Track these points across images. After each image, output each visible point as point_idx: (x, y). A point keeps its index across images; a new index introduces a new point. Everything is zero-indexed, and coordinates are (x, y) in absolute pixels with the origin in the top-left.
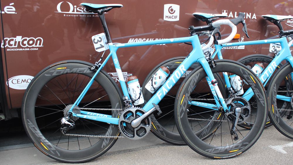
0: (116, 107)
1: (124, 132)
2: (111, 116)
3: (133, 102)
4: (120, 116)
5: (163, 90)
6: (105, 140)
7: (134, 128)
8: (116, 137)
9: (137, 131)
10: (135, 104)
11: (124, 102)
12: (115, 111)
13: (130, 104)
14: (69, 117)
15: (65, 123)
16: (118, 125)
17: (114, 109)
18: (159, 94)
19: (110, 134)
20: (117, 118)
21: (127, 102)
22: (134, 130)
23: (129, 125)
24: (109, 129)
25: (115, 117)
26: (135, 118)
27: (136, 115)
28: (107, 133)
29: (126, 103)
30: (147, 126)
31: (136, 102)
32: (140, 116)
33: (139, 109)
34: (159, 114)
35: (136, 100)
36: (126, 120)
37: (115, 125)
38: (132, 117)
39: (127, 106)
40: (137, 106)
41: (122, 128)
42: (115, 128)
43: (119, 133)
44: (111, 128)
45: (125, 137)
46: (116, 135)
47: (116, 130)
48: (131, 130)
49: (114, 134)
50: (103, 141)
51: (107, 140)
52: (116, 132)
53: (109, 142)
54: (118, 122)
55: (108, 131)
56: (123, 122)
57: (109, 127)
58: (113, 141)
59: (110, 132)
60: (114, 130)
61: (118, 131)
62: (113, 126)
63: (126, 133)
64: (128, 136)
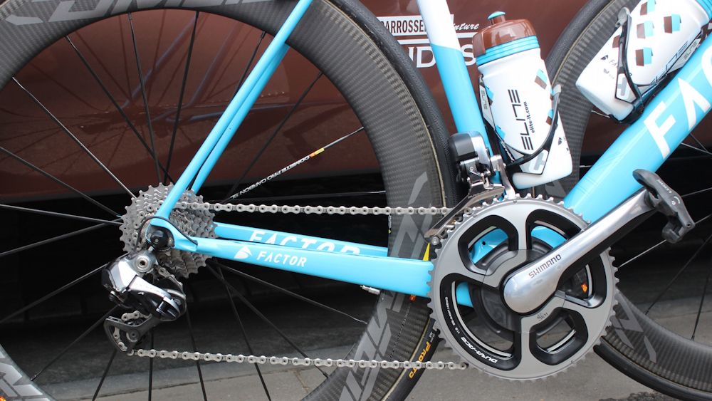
0: (413, 199)
1: (464, 339)
2: (385, 250)
3: (513, 167)
4: (439, 246)
5: (681, 96)
6: (351, 382)
7: (517, 317)
8: (413, 365)
9: (536, 329)
10: (521, 180)
11: (465, 172)
12: (407, 223)
13: (491, 178)
14: (153, 252)
15: (133, 287)
16: (429, 300)
17: (406, 206)
18: (660, 122)
19: (377, 347)
20: (421, 257)
21: (481, 167)
22: (518, 325)
23: (489, 301)
24: (373, 321)
25: (406, 254)
26: (522, 256)
27: (530, 241)
28: (364, 344)
29: (471, 171)
30: (594, 302)
31: (530, 166)
32: (554, 246)
33: (548, 206)
34: (681, 232)
35: (527, 158)
36: (475, 273)
37: (407, 296)
38: (510, 254)
39: (480, 189)
40: (541, 191)
41: (450, 315)
42: (406, 316)
43: (429, 342)
44: (386, 318)
45: (467, 365)
46: (414, 356)
47: (414, 329)
48: (503, 324)
49: (400, 348)
50: (342, 389)
51: (363, 383)
52: (412, 335)
53: (372, 395)
54: (427, 283)
55: (369, 334)
56: (453, 284)
57: (375, 310)
58: (395, 385)
59: (382, 338)
60: (403, 325)
61: (423, 335)
62: (393, 305)
63: (470, 346)
64: (483, 356)
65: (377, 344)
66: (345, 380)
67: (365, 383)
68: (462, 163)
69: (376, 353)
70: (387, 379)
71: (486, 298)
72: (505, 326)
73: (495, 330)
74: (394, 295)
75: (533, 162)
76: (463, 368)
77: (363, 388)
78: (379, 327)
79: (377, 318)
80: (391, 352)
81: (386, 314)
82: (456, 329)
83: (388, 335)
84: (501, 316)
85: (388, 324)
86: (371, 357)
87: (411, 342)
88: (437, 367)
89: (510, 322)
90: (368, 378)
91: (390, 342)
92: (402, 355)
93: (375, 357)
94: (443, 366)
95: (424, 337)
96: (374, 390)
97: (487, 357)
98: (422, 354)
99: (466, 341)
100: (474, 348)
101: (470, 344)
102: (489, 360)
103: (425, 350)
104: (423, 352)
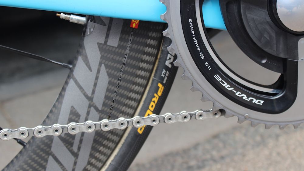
8: (147, 122)
19: (90, 99)
37: (127, 22)
41: (197, 46)
42: (127, 51)
43: (162, 83)
46: (142, 103)
49: (122, 96)
50: (46, 161)
51: (75, 149)
53: (89, 163)
55: (76, 82)
58: (120, 146)
59: (95, 85)
60: (124, 64)
61: (153, 75)
62: (107, 36)
63: (226, 86)
64: (245, 98)
65: (90, 95)
66: (50, 147)
67: (79, 148)
69: (90, 106)
70: (108, 139)
71: (248, 15)
72: (275, 54)
74: (107, 22)
76: (217, 117)
77: (76, 155)
78: (91, 71)
79: (86, 57)
80: (110, 103)
81: (99, 52)
82: (207, 64)
83: (104, 80)
84: (269, 39)
85: (103, 65)
86: (83, 113)
87: (137, 87)
88: (180, 120)
89: (281, 46)
90: (81, 141)
91: (108, 90)
92: (126, 105)
93: (88, 113)
94: (189, 117)
95: (155, 76)
96: (92, 156)
97: (250, 99)
98: (153, 99)
99: (220, 79)
100: (232, 89)
101: (226, 84)
102: (253, 102)
103: (157, 94)
104: (154, 97)
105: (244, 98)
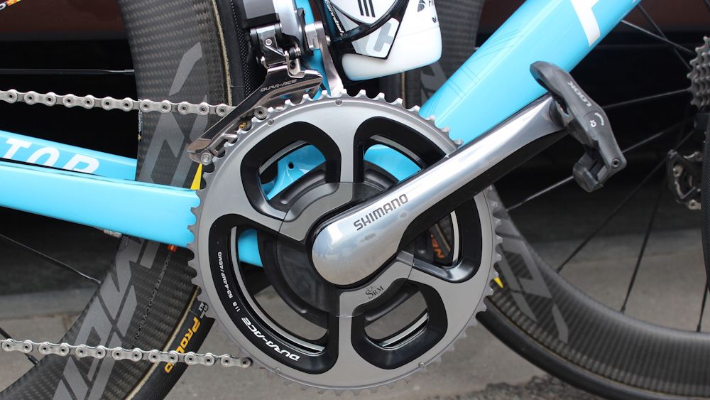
0: (177, 85)
1: (246, 321)
2: (132, 163)
3: (341, 45)
4: (210, 168)
6: (72, 374)
7: (334, 291)
8: (166, 357)
9: (362, 315)
10: (357, 67)
11: (257, 43)
12: (167, 125)
13: (306, 59)
16: (191, 254)
17: (158, 98)
19: (114, 322)
20: (187, 184)
21: (285, 40)
22: (334, 303)
23: (288, 262)
24: (109, 280)
25: (163, 176)
26: (346, 194)
27: (362, 167)
29: (268, 45)
30: (458, 273)
31: (368, 44)
32: (400, 178)
33: (394, 112)
34: (602, 174)
35: (365, 30)
36: (269, 216)
37: (163, 245)
38: (326, 188)
39: (283, 77)
40: (373, 86)
41: (225, 282)
42: (162, 275)
43: (198, 318)
44: (129, 276)
45: (252, 361)
46: (173, 337)
47: (174, 297)
48: (311, 300)
49: (150, 324)
50: (56, 385)
51: (90, 377)
52: (170, 305)
54: (189, 227)
55: (101, 301)
56: (234, 231)
57: (113, 262)
58: (142, 383)
59: (121, 307)
60: (156, 289)
61: (189, 307)
62: (141, 255)
63: (256, 332)
64: (277, 349)
65: (114, 318)
66: (63, 370)
67: (95, 377)
68: (253, 32)
69: (113, 330)
70: (129, 372)
71: (285, 258)
72: (314, 304)
73: (298, 309)
74: (142, 242)
75: (374, 36)
76: (245, 366)
77: (90, 384)
78: (119, 291)
79: (116, 275)
81: (130, 272)
82: (235, 304)
83: (132, 303)
84: (308, 287)
85: (133, 286)
86: (104, 337)
87: (169, 317)
88: (203, 363)
89: (321, 297)
90: (98, 369)
91: (135, 315)
92: (153, 336)
93: (110, 338)
94: (213, 361)
95: (191, 309)
96: (107, 388)
97: (283, 351)
98: (187, 335)
99: (250, 323)
100: (263, 336)
101: (256, 330)
102: (287, 356)
103: (191, 329)
104: (188, 332)
105: (275, 349)
